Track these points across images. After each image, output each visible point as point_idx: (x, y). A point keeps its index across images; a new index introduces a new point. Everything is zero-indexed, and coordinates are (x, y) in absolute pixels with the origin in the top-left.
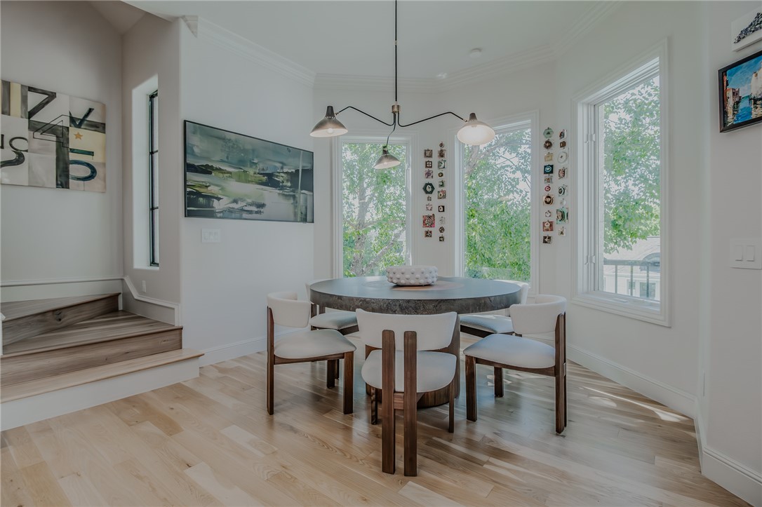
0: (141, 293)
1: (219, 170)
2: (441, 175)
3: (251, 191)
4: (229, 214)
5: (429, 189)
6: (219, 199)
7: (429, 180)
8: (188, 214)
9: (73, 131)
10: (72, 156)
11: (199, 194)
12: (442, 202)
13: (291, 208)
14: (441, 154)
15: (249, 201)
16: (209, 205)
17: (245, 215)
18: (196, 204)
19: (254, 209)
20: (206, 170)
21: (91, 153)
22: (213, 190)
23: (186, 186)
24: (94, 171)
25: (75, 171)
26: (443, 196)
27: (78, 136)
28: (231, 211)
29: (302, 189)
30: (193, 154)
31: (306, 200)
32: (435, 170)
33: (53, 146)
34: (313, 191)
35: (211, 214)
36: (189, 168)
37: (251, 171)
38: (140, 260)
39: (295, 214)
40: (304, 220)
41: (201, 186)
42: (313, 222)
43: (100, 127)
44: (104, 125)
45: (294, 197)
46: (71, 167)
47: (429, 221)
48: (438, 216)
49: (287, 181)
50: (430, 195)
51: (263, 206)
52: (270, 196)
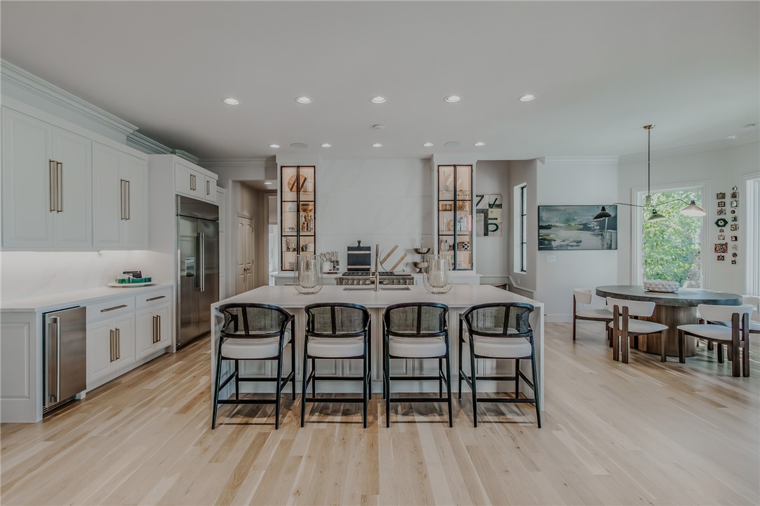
0: (517, 284)
1: (554, 226)
2: (734, 212)
3: (573, 234)
4: (560, 248)
5: (721, 223)
6: (555, 241)
7: (722, 216)
8: (540, 249)
9: (490, 210)
10: (490, 222)
11: (545, 239)
12: (735, 233)
13: (600, 242)
14: (734, 196)
15: (572, 240)
16: (550, 244)
17: (569, 248)
18: (544, 244)
19: (575, 244)
20: (548, 227)
21: (496, 219)
22: (552, 236)
23: (539, 236)
24: (497, 227)
25: (491, 228)
26: (735, 228)
27: (492, 212)
28: (561, 246)
29: (608, 229)
30: (543, 221)
31: (611, 236)
32: (728, 209)
33: (483, 218)
34: (616, 230)
35: (551, 249)
36: (540, 227)
37: (573, 224)
38: (517, 269)
39: (603, 245)
40: (610, 248)
41: (546, 235)
42: (617, 249)
43: (500, 206)
44: (501, 205)
45: (602, 235)
46: (489, 226)
47: (721, 249)
48: (731, 244)
49: (597, 226)
50: (723, 228)
51: (580, 242)
52: (585, 236)
